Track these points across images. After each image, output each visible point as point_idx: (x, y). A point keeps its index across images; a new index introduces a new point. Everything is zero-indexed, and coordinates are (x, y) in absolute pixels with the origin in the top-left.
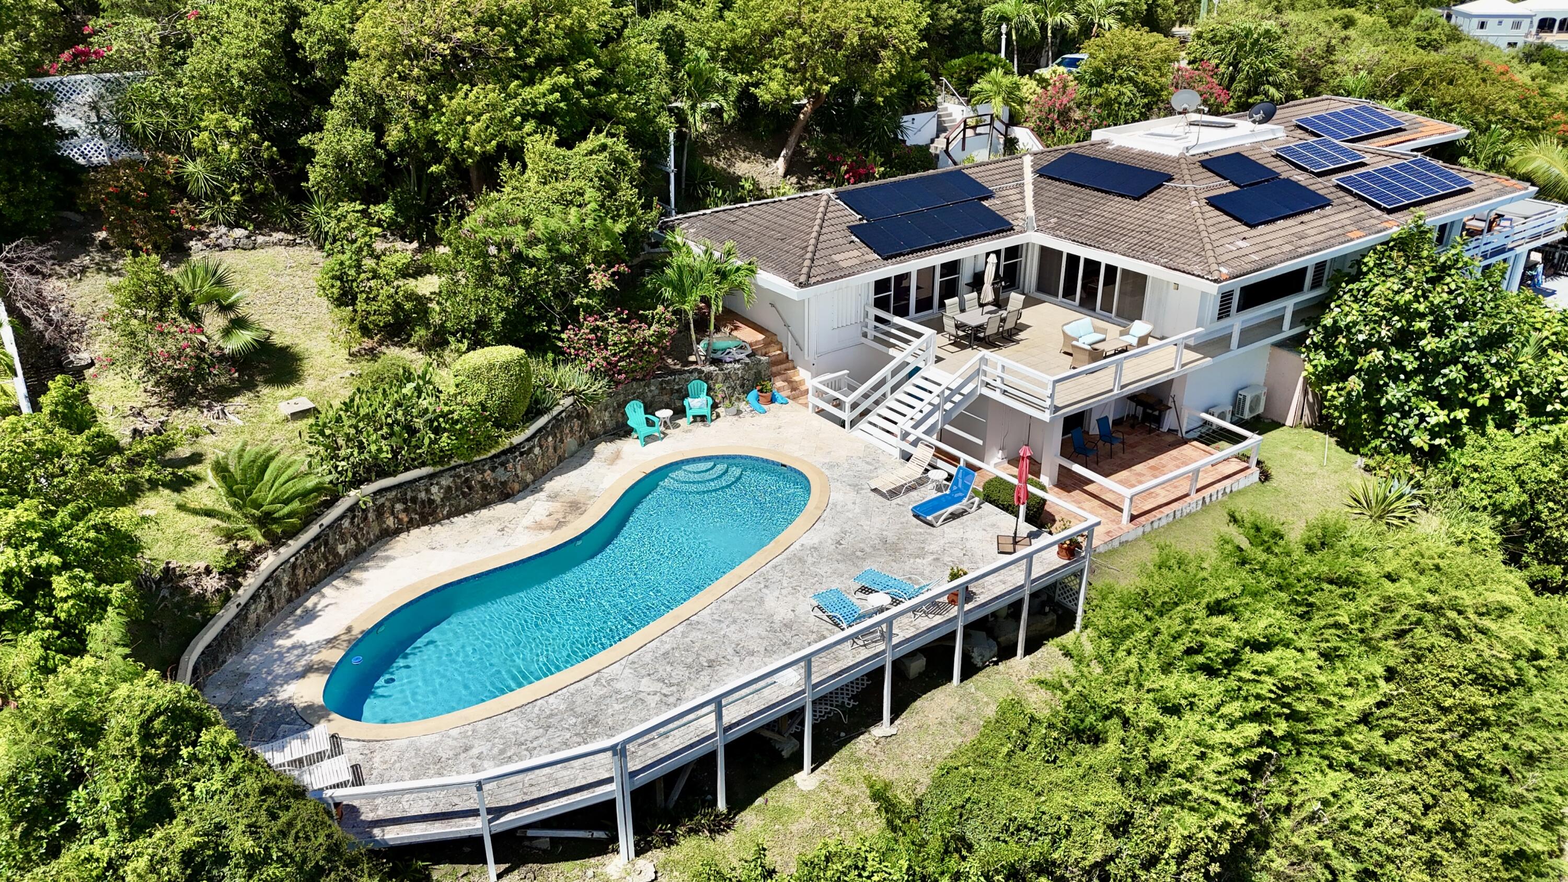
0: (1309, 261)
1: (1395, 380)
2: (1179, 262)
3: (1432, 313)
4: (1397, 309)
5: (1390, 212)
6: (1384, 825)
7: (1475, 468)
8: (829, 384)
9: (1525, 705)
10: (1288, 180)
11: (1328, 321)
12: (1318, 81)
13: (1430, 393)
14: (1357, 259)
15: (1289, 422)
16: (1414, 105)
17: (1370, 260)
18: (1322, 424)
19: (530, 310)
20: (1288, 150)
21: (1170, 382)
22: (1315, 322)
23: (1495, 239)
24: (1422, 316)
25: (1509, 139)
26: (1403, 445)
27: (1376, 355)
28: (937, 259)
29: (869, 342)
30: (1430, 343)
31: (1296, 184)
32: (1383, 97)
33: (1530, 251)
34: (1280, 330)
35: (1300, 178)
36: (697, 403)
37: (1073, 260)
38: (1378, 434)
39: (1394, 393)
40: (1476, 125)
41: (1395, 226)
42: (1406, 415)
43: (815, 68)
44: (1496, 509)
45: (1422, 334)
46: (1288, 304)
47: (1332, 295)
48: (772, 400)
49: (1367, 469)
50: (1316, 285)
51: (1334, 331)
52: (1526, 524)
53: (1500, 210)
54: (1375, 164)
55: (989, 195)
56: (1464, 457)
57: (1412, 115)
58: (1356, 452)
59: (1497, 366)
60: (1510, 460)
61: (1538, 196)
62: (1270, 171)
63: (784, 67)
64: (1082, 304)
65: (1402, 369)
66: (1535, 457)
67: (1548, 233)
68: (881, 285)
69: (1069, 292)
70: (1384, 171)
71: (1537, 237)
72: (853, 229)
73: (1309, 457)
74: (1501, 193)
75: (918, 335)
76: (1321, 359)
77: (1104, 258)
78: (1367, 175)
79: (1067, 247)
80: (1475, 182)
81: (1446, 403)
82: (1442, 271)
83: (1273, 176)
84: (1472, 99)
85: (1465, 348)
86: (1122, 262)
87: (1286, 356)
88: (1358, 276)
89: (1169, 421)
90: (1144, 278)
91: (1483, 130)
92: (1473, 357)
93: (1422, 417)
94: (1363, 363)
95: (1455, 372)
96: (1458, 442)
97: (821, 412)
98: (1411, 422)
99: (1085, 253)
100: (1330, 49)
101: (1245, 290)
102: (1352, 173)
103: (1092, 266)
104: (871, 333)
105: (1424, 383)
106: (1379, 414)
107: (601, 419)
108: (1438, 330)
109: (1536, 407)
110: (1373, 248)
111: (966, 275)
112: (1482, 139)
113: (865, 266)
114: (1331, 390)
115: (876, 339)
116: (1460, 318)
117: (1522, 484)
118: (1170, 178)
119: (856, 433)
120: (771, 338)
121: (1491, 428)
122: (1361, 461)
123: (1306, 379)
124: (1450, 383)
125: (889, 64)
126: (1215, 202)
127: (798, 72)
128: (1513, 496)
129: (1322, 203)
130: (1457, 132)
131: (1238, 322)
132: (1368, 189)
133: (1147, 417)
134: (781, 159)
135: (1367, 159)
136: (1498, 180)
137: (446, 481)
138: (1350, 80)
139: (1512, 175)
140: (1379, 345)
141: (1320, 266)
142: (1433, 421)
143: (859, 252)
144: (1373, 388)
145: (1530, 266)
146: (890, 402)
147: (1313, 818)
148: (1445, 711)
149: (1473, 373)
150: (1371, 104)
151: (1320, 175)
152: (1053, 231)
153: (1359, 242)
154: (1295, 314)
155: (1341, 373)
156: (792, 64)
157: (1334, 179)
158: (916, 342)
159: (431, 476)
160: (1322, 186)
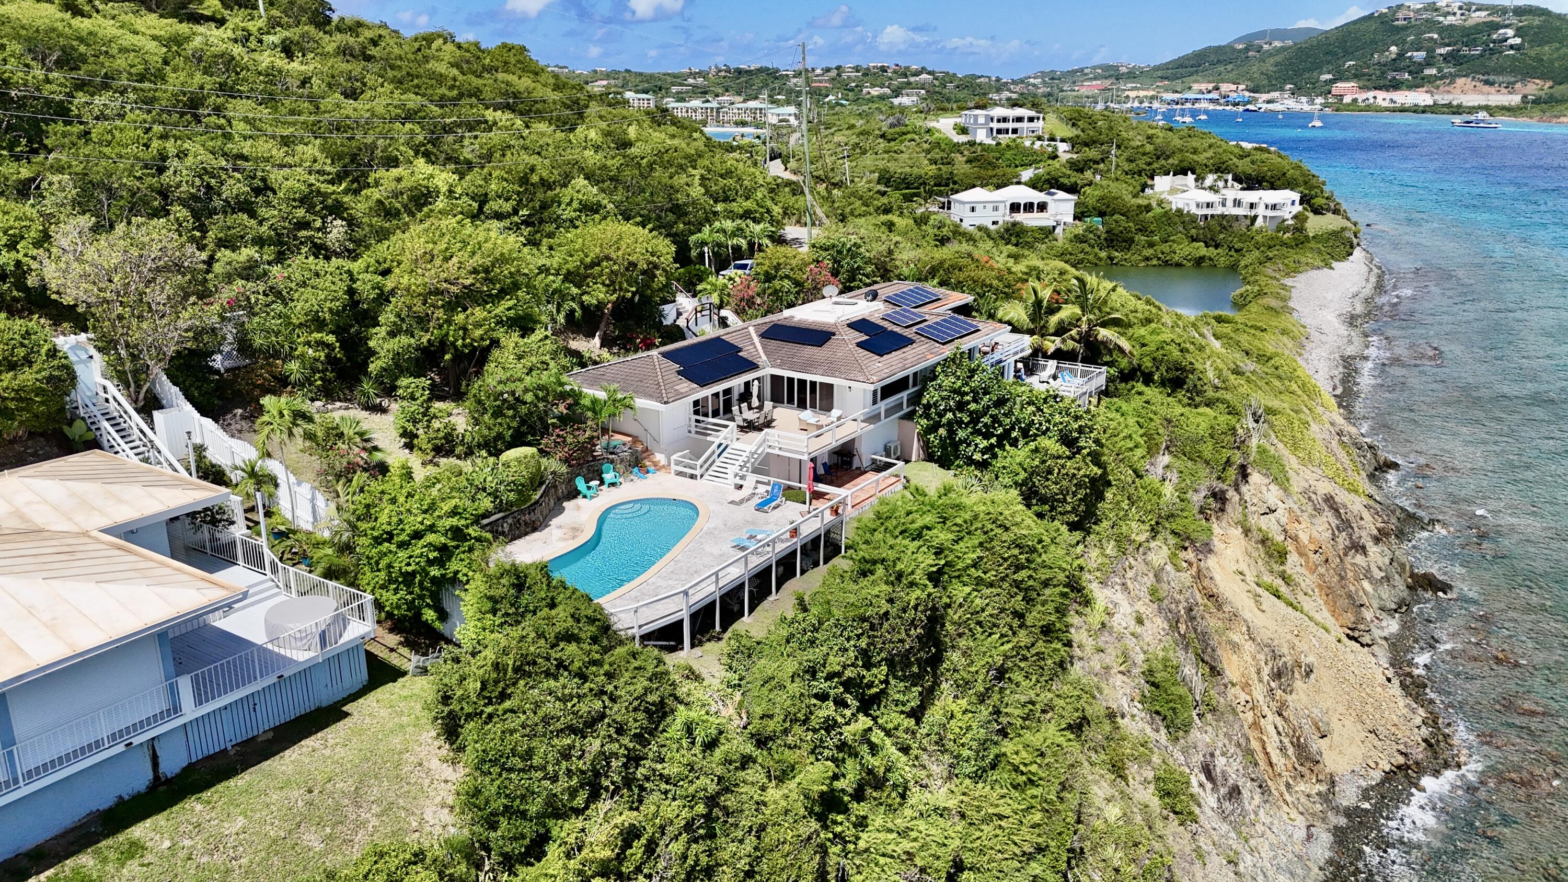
0: (910, 372)
1: (961, 427)
2: (851, 376)
3: (972, 391)
4: (955, 391)
5: (944, 344)
6: (989, 610)
7: (1004, 468)
8: (683, 457)
9: (1039, 560)
10: (892, 331)
11: (924, 401)
12: (887, 271)
13: (977, 432)
14: (932, 369)
15: (913, 459)
16: (942, 284)
17: (939, 369)
18: (930, 458)
19: (524, 429)
20: (888, 315)
21: (854, 440)
22: (918, 403)
23: (996, 356)
24: (967, 394)
25: (996, 300)
26: (970, 461)
27: (949, 415)
28: (720, 387)
29: (693, 435)
30: (973, 406)
31: (896, 333)
32: (926, 280)
33: (1016, 362)
34: (902, 409)
35: (897, 329)
36: (608, 477)
37: (791, 380)
38: (957, 458)
39: (961, 434)
40: (978, 294)
41: (947, 351)
42: (969, 445)
43: (620, 283)
44: (1016, 483)
45: (968, 403)
46: (904, 395)
47: (924, 388)
48: (648, 472)
49: (955, 475)
50: (914, 385)
51: (928, 407)
52: (1030, 489)
53: (996, 340)
54: (932, 320)
55: (740, 350)
56: (998, 464)
57: (943, 290)
58: (949, 469)
59: (1004, 414)
60: (1018, 460)
61: (1012, 331)
62: (882, 327)
63: (603, 284)
64: (798, 406)
65: (962, 422)
66: (1028, 457)
67: (1022, 350)
68: (696, 403)
69: (790, 401)
70: (937, 323)
71: (1016, 353)
72: (679, 373)
73: (927, 474)
74: (994, 330)
75: (726, 427)
76: (924, 422)
77: (808, 377)
78: (929, 326)
79: (786, 374)
80: (981, 326)
81: (987, 436)
82: (973, 372)
83: (884, 330)
84: (972, 279)
85: (989, 407)
86: (818, 379)
87: (908, 424)
88: (935, 378)
89: (856, 463)
90: (831, 386)
91: (981, 296)
92: (993, 411)
93: (976, 445)
94: (944, 420)
95: (986, 420)
96: (995, 456)
97: (679, 474)
98: (972, 448)
99: (797, 376)
100: (890, 252)
101: (883, 388)
102: (922, 325)
103: (802, 382)
104: (693, 429)
105: (973, 428)
106: (956, 445)
107: (562, 489)
108: (975, 400)
109: (1025, 433)
110: (939, 363)
111: (735, 396)
112: (981, 301)
113: (693, 391)
114: (932, 437)
115: (697, 433)
116: (985, 394)
117: (1025, 470)
118: (834, 334)
119: (703, 481)
120: (636, 440)
121: (1008, 447)
122: (952, 472)
123: (919, 434)
124: (985, 425)
125: (661, 279)
126: (859, 345)
127: (611, 286)
128: (1023, 475)
129: (911, 342)
130: (968, 298)
131: (883, 406)
132: (932, 334)
133: (844, 462)
134: (597, 338)
135: (927, 317)
136: (991, 324)
137: (510, 521)
138: (905, 271)
139: (1000, 321)
140: (950, 410)
141: (915, 374)
142: (981, 446)
143: (685, 385)
144: (951, 433)
145: (1017, 371)
146: (718, 463)
147: (961, 605)
148: (1005, 560)
149: (995, 419)
150: (919, 285)
151: (907, 327)
152: (780, 366)
153: (933, 360)
154: (908, 400)
155: (933, 428)
156: (607, 282)
157: (914, 329)
158: (725, 431)
159: (503, 518)
160: (908, 333)
